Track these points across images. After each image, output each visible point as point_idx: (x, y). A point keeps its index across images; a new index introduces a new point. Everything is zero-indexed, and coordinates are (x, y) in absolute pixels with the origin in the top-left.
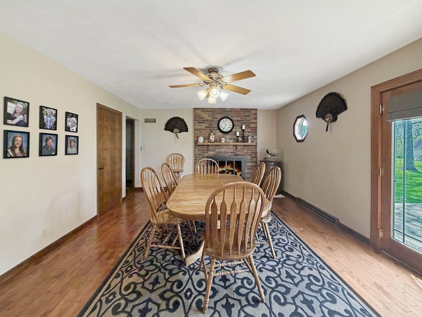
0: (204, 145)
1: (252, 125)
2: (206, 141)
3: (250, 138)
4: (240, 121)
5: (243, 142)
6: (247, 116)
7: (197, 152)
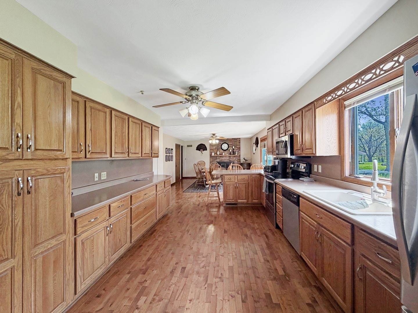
0: (215, 157)
1: (238, 146)
2: (216, 154)
3: (236, 152)
4: (232, 144)
5: (233, 154)
6: (235, 142)
7: (211, 160)
